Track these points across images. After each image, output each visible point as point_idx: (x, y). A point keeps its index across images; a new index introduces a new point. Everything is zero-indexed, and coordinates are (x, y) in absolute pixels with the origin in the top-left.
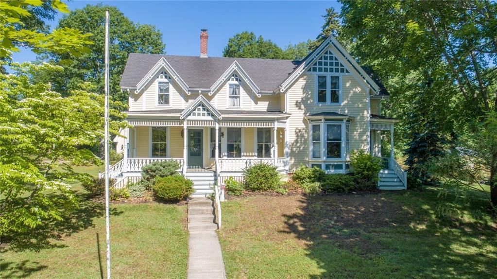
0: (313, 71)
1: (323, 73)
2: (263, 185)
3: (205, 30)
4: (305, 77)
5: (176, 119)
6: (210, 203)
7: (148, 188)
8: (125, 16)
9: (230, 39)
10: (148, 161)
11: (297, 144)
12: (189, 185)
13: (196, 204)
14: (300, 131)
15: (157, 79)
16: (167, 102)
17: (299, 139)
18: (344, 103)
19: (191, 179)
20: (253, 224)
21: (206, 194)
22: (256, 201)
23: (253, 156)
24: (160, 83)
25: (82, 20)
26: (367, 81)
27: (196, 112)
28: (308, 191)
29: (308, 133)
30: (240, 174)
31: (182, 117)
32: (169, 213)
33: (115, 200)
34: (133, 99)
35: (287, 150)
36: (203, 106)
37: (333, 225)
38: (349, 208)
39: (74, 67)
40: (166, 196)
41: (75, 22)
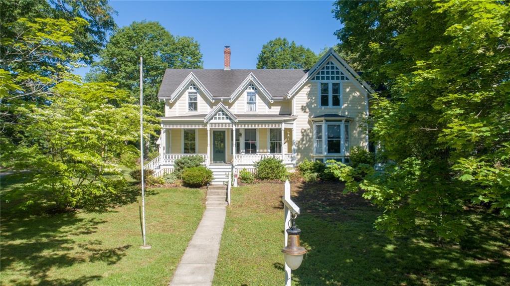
0: (317, 79)
1: (325, 81)
2: (270, 175)
3: (228, 47)
4: (309, 85)
5: (201, 123)
6: (224, 187)
7: (179, 178)
8: (166, 30)
9: (264, 46)
10: (180, 156)
11: (302, 142)
12: (209, 174)
13: (214, 188)
14: (305, 131)
15: (188, 90)
16: (196, 109)
17: (305, 138)
18: (345, 106)
19: (213, 170)
20: (255, 202)
21: (224, 182)
22: (262, 187)
23: (267, 152)
24: (189, 93)
25: (130, 36)
26: (364, 86)
27: (217, 116)
28: (307, 180)
29: (312, 133)
30: (252, 167)
31: (205, 121)
32: (193, 194)
33: (153, 185)
34: (168, 107)
35: (294, 147)
36: (223, 111)
37: (319, 204)
38: (338, 192)
39: (122, 79)
40: (191, 182)
41: (123, 38)
